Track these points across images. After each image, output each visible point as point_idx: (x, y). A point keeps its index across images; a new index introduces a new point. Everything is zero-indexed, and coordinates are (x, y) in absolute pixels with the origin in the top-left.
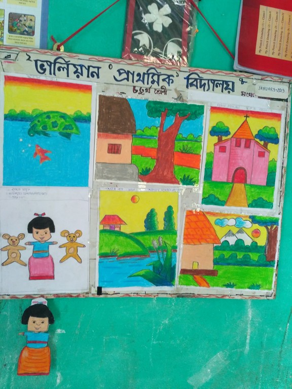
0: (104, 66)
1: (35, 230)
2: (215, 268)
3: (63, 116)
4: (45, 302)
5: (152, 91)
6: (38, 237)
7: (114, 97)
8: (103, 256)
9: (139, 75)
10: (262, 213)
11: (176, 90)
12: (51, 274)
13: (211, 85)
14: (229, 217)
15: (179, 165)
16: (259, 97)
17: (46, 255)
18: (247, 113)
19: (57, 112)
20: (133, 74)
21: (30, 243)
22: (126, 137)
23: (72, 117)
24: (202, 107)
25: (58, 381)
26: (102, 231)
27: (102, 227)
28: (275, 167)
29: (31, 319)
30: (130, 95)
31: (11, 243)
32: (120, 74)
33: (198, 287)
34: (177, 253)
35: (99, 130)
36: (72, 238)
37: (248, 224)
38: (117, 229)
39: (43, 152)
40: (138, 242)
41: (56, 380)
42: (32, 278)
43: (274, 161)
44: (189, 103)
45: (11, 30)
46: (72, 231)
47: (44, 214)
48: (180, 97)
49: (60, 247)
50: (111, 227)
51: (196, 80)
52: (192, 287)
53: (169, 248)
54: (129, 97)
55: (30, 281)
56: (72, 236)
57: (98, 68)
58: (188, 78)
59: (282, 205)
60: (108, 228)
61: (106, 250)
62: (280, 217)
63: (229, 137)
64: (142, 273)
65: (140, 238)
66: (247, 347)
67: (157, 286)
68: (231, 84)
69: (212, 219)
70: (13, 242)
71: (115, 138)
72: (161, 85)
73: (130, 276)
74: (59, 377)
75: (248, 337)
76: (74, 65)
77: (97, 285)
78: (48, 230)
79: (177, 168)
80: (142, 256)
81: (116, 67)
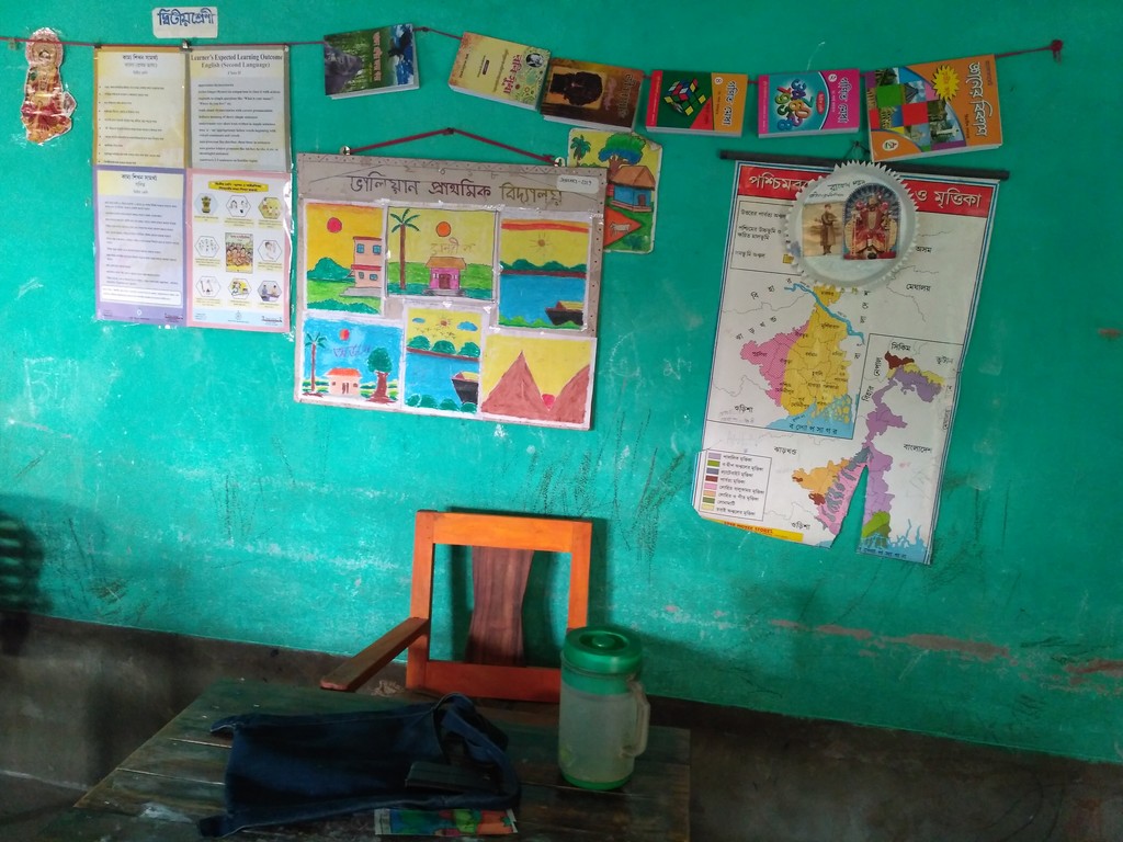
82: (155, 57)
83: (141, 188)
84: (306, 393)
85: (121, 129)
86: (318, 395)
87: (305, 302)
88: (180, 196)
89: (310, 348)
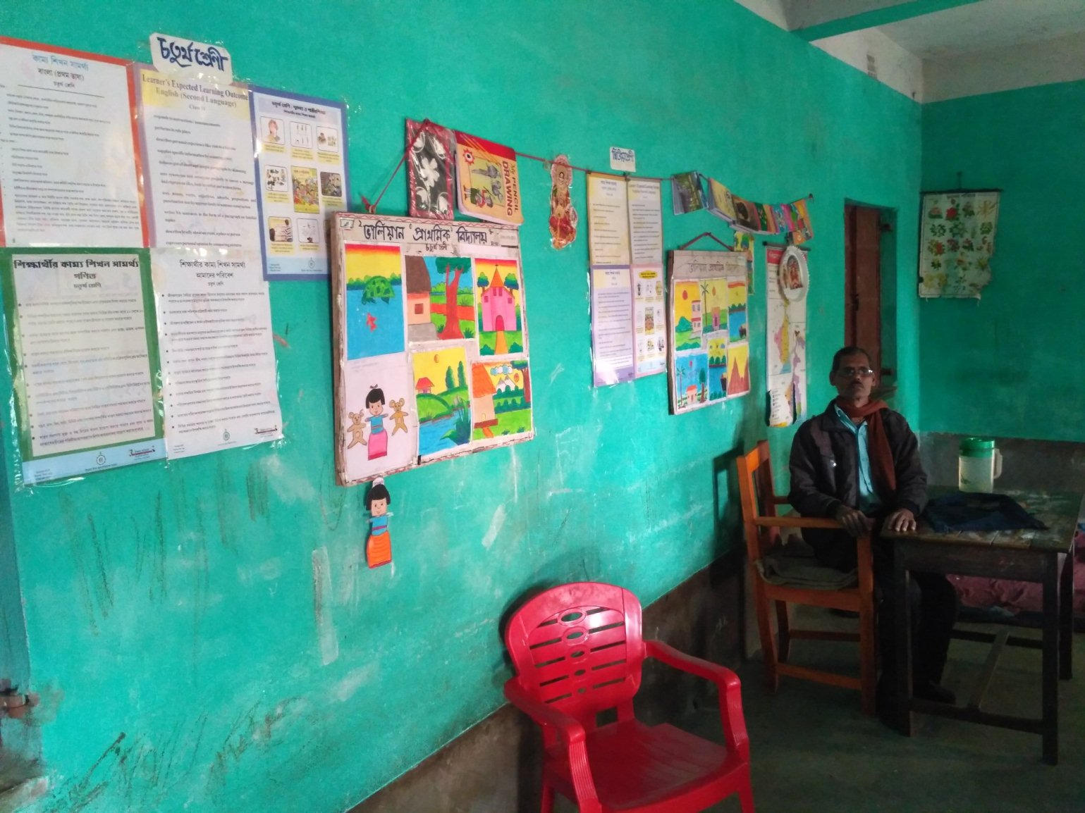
0: (406, 225)
1: (371, 404)
2: (497, 417)
3: (384, 280)
4: (382, 482)
5: (438, 247)
6: (373, 411)
7: (414, 256)
8: (423, 421)
9: (429, 232)
10: (517, 357)
11: (452, 245)
12: (383, 450)
13: (473, 237)
14: (498, 365)
15: (463, 319)
16: (503, 246)
17: (381, 429)
18: (497, 262)
19: (379, 277)
20: (425, 232)
21: (368, 420)
22: (426, 296)
23: (389, 280)
24: (469, 259)
25: (393, 572)
26: (419, 396)
27: (417, 392)
28: (520, 312)
29: (374, 502)
30: (425, 254)
31: (355, 422)
32: (417, 232)
33: (487, 440)
34: (471, 407)
35: (408, 292)
36: (397, 406)
37: (510, 370)
38: (428, 392)
39: (372, 319)
40: (444, 403)
41: (391, 571)
42: (371, 457)
43: (518, 306)
44: (462, 257)
45: (324, 192)
46: (397, 400)
47: (377, 386)
48: (455, 252)
49: (391, 419)
50: (424, 391)
51: (463, 233)
52: (482, 440)
53: (465, 404)
54: (424, 255)
55: (371, 461)
56: (397, 405)
57: (403, 228)
58: (458, 232)
59: (528, 348)
60: (422, 392)
61: (423, 415)
62: (528, 359)
63: (489, 286)
64: (449, 433)
65: (444, 398)
66: (516, 496)
67: (459, 445)
68: (484, 234)
69: (488, 369)
70: (357, 420)
71: (418, 298)
72: (443, 240)
73: (442, 439)
74: (393, 567)
75: (516, 486)
76: (388, 227)
77: (418, 455)
78: (380, 402)
79: (461, 322)
80: (449, 415)
81: (415, 226)
82: (615, 184)
83: (614, 282)
84: (680, 408)
85: (601, 237)
86: (684, 407)
87: (675, 347)
88: (629, 285)
89: (679, 377)
